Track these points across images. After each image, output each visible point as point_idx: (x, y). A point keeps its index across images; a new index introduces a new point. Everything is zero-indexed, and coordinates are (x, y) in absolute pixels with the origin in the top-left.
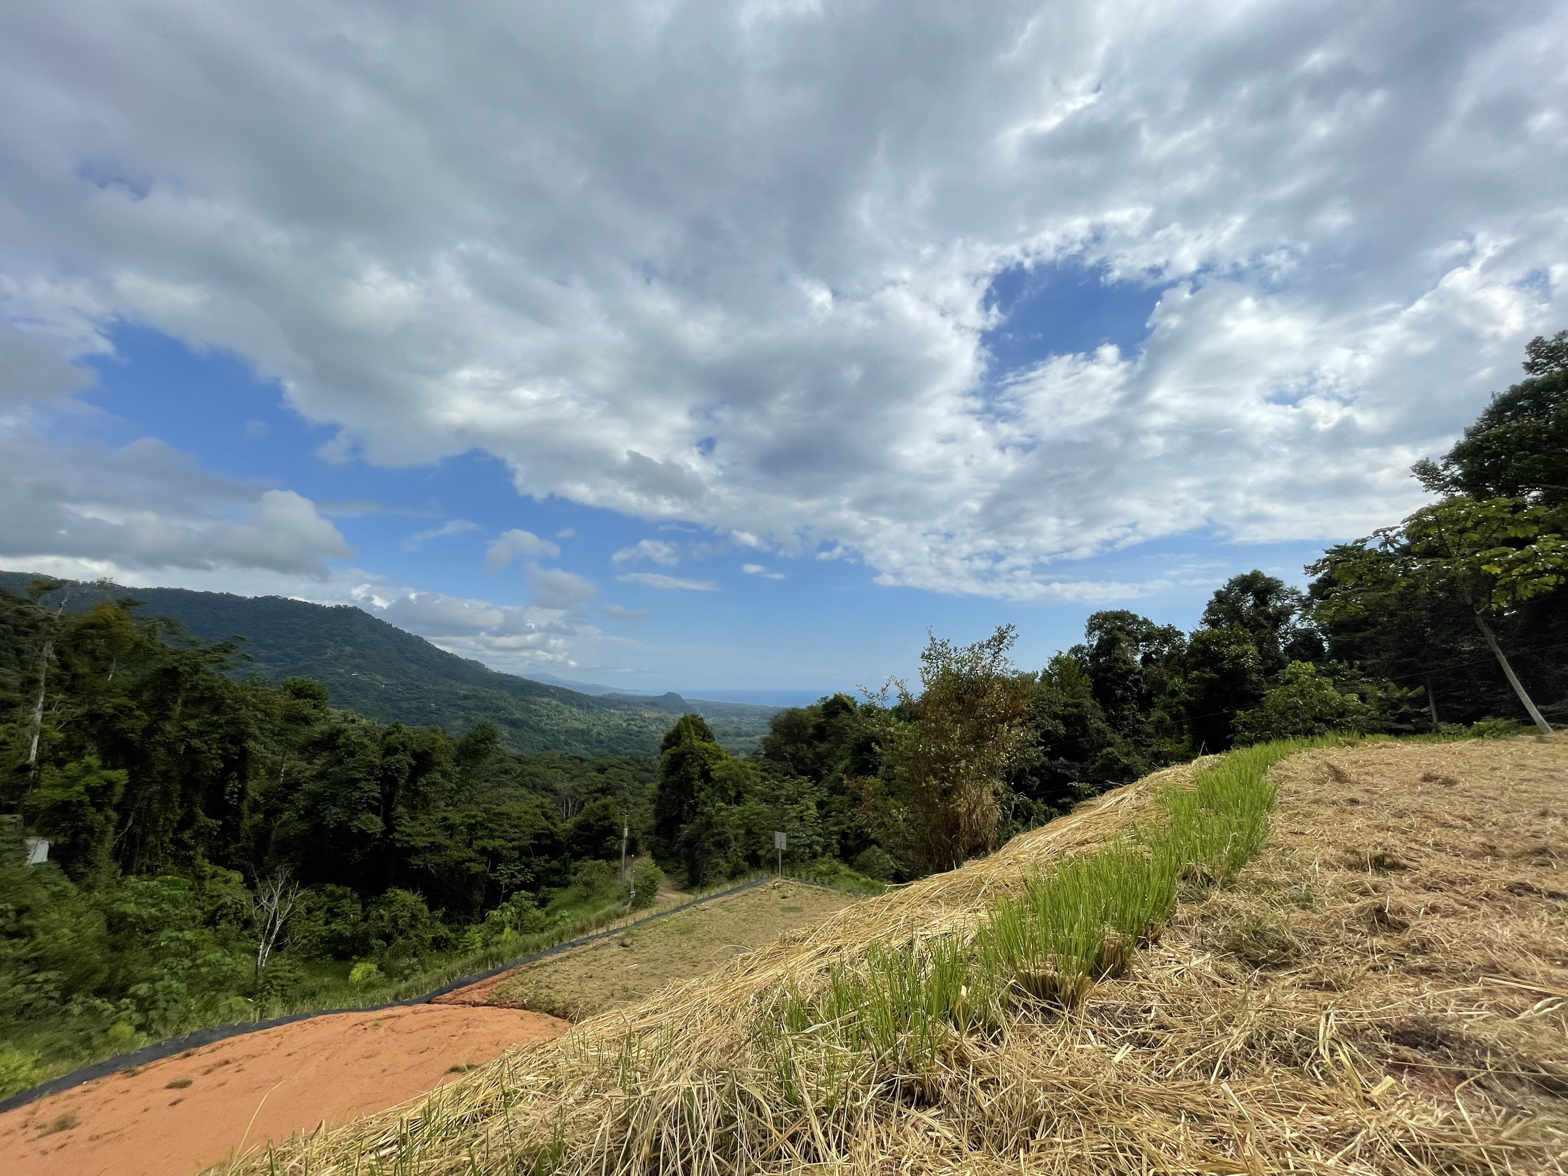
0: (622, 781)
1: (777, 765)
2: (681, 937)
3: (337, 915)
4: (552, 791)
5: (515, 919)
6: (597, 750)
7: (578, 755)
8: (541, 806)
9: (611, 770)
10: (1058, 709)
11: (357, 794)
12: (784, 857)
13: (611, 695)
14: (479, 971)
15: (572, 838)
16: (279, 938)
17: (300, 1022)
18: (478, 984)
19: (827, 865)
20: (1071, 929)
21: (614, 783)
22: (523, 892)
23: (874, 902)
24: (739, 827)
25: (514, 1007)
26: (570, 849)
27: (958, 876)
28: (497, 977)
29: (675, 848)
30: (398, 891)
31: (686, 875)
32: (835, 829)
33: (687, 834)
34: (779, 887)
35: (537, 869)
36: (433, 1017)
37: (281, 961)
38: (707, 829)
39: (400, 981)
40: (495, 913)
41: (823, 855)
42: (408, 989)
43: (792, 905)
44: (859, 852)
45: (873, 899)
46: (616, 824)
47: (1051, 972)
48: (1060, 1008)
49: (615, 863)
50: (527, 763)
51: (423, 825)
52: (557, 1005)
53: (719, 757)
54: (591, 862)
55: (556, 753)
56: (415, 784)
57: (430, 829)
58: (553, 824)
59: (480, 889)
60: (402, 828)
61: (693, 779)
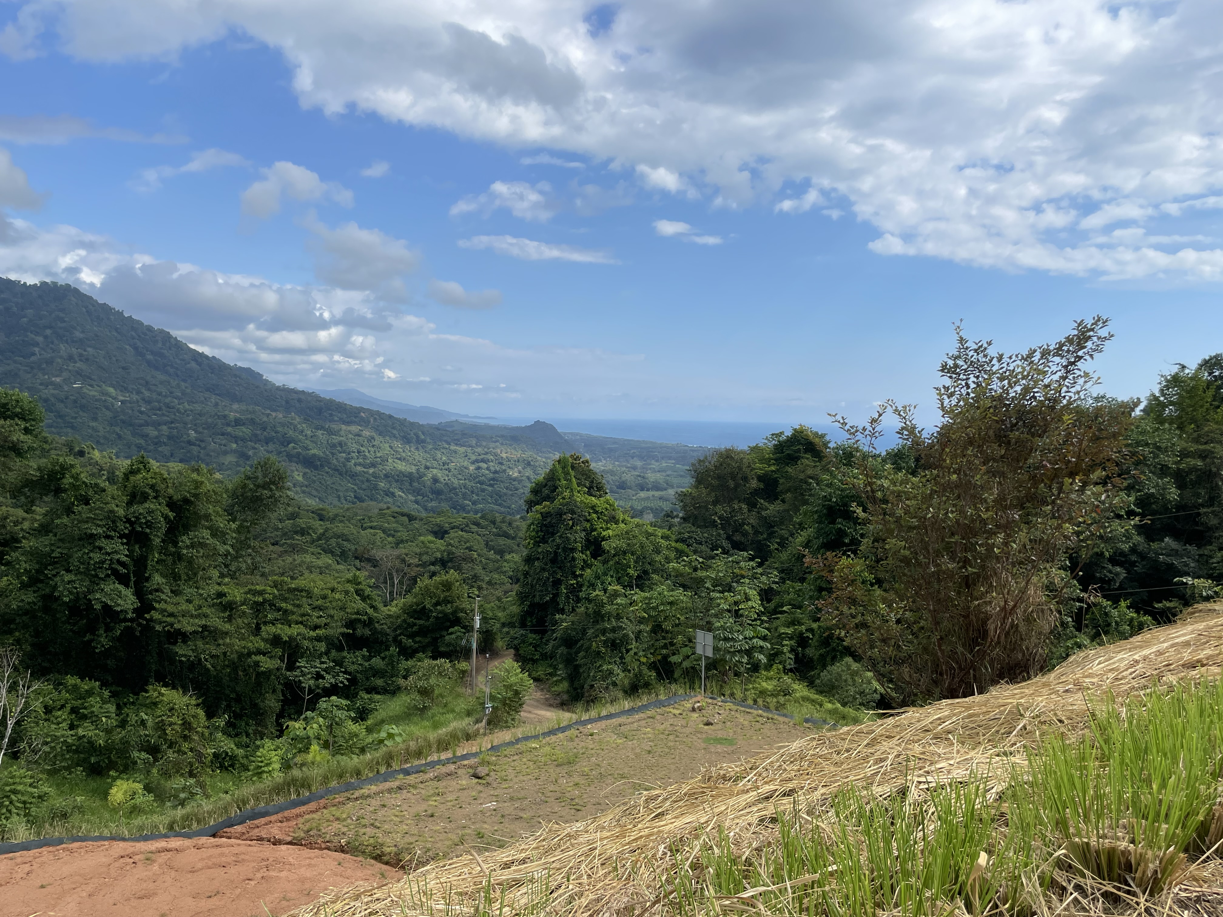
0: (470, 549)
1: (700, 534)
2: (558, 770)
3: (84, 717)
4: (369, 560)
5: (325, 734)
6: (433, 504)
7: (405, 510)
8: (355, 581)
9: (452, 534)
10: (1169, 460)
11: (96, 557)
12: (708, 668)
13: (450, 424)
14: (279, 800)
15: (399, 627)
16: (13, 742)
17: (51, 849)
18: (280, 816)
19: (775, 682)
20: (1163, 785)
21: (459, 552)
22: (334, 698)
23: (848, 733)
24: (641, 621)
25: (328, 848)
26: (398, 643)
27: (980, 705)
28: (303, 809)
29: (549, 647)
30: (163, 690)
31: (565, 685)
32: (789, 631)
33: (567, 628)
34: (700, 709)
35: (352, 668)
36: (222, 855)
37: (19, 770)
38: (596, 622)
39: (175, 807)
40: (297, 725)
41: (768, 667)
42: (186, 818)
43: (720, 734)
44: (824, 667)
45: (845, 729)
46: (463, 610)
47: (1123, 845)
48: (1134, 894)
49: (463, 665)
50: (332, 520)
51: (189, 601)
52: (388, 850)
53: (614, 519)
54: (427, 662)
55: (374, 507)
56: (175, 544)
57: (200, 607)
58: (372, 607)
59: (274, 691)
60: (163, 605)
61: (573, 550)
